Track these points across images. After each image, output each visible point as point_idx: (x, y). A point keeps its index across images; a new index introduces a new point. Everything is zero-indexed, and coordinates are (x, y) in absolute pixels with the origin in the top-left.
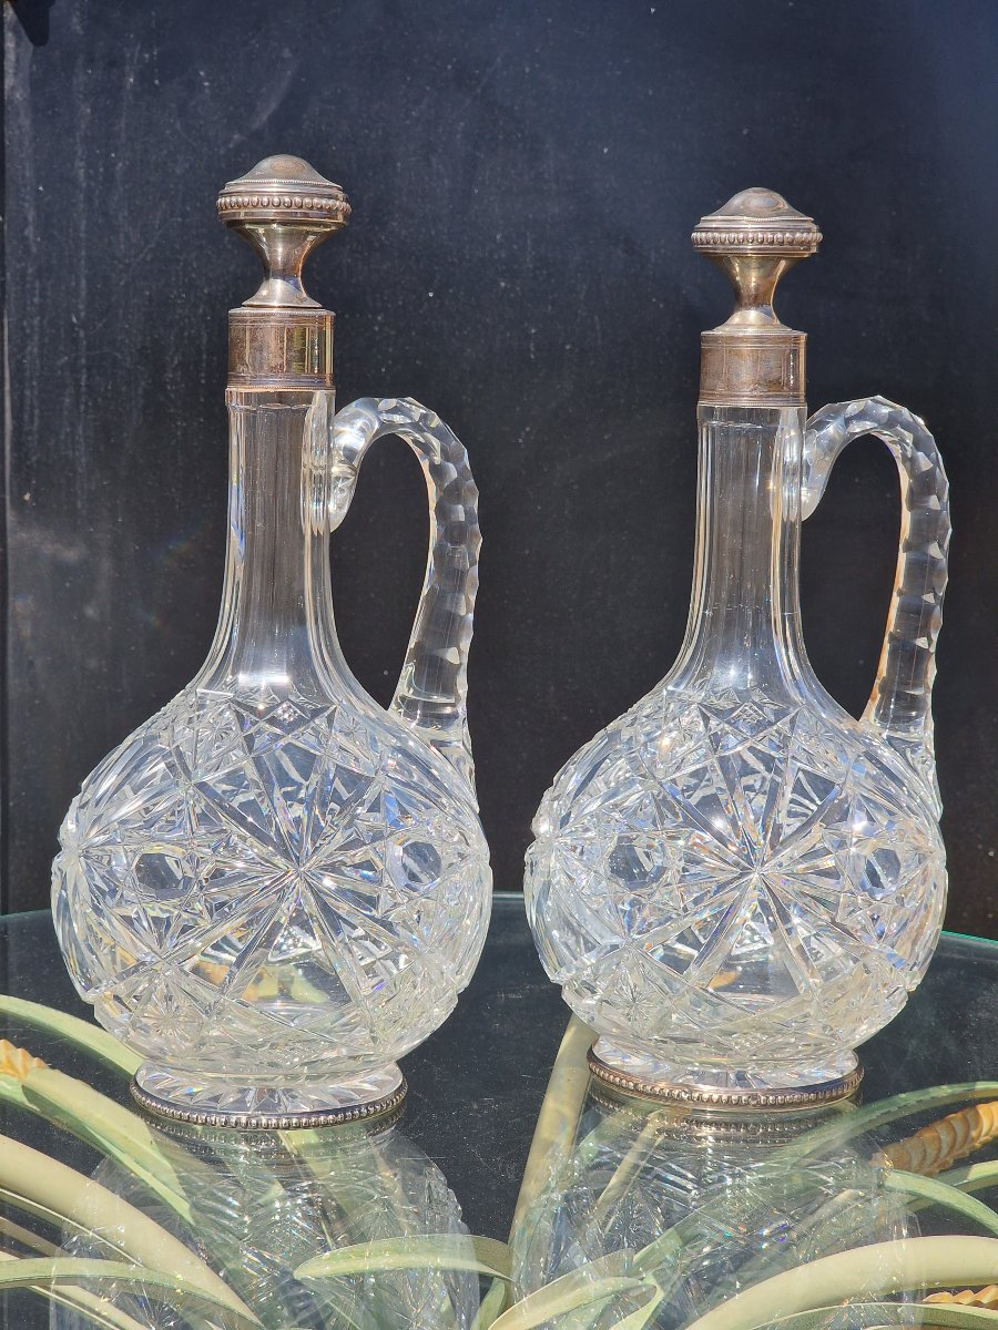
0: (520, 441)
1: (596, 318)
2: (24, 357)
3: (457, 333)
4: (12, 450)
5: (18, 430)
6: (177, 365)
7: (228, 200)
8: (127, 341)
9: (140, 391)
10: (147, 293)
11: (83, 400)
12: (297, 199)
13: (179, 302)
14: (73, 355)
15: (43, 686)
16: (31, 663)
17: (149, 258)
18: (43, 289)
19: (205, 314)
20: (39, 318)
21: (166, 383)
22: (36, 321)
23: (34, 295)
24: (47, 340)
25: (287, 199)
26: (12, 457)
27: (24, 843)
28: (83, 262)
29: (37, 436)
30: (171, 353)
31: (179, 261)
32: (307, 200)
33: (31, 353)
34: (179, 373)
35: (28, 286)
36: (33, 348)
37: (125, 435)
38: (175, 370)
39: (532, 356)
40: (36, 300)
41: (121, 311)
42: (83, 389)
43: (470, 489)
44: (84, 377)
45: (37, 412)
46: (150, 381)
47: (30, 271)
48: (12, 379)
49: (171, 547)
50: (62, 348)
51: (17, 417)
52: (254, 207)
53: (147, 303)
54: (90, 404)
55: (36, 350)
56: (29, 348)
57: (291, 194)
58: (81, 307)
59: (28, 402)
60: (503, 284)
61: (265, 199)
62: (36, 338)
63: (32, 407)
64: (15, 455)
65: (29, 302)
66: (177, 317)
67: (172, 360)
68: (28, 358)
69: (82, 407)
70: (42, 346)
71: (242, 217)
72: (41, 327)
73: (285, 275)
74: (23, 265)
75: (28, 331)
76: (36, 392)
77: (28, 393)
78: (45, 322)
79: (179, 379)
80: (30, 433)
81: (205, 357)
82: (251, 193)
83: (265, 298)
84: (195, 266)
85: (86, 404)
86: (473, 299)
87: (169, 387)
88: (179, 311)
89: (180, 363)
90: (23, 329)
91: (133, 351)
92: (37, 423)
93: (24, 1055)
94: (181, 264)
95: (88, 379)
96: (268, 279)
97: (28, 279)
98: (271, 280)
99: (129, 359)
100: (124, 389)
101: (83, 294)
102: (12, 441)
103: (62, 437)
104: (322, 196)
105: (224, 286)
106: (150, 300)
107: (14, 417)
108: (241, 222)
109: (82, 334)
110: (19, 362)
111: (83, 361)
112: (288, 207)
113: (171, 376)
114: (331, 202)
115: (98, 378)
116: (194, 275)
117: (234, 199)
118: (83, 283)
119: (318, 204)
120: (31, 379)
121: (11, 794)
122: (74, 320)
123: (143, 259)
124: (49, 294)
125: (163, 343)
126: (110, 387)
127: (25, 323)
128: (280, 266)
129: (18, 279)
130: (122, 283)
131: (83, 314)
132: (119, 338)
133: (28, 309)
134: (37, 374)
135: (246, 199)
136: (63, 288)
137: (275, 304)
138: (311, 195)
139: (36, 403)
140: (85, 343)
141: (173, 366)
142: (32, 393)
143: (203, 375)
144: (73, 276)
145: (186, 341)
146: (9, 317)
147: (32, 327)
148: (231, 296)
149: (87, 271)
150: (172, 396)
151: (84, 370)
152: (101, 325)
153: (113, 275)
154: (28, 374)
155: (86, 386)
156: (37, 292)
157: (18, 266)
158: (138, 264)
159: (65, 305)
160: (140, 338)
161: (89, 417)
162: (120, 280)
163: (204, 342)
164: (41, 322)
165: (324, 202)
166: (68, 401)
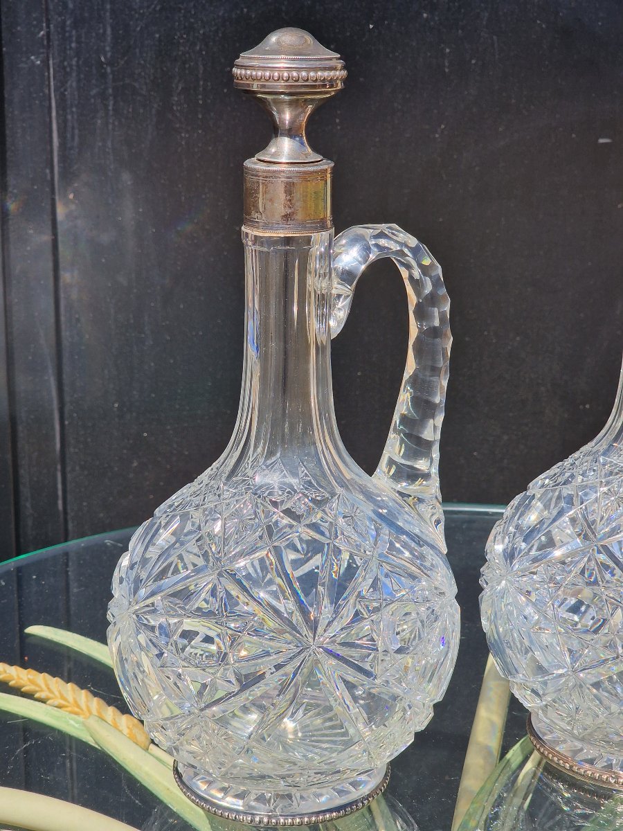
0: (437, 136)
1: (495, 37)
2: (65, 90)
3: (391, 56)
4: (59, 162)
5: (63, 145)
6: (181, 90)
7: (243, 72)
8: (143, 74)
9: (154, 111)
10: (157, 36)
11: (111, 121)
12: (304, 74)
13: (181, 41)
14: (102, 87)
15: (87, 336)
16: (78, 320)
17: (158, 8)
18: (79, 37)
19: (201, 50)
20: (76, 59)
21: (173, 105)
22: (74, 63)
23: (71, 42)
24: (82, 76)
25: (295, 74)
26: (59, 167)
27: (77, 450)
28: (108, 14)
29: (77, 150)
30: (176, 81)
31: (180, 9)
32: (312, 74)
33: (71, 86)
34: (183, 97)
35: (67, 34)
36: (72, 83)
37: (143, 146)
38: (179, 94)
39: (447, 70)
40: (73, 45)
41: (137, 50)
42: (111, 113)
43: (443, 296)
44: (111, 103)
45: (76, 132)
46: (161, 104)
47: (68, 23)
48: (57, 107)
49: (179, 229)
50: (94, 81)
51: (62, 135)
52: (267, 80)
53: (157, 43)
54: (116, 123)
55: (74, 84)
56: (69, 83)
57: (298, 69)
58: (108, 49)
59: (70, 124)
60: (425, 15)
61: (276, 74)
62: (74, 74)
63: (73, 128)
64: (62, 165)
65: (68, 47)
66: (180, 53)
67: (177, 87)
68: (69, 90)
69: (110, 127)
70: (79, 81)
71: (255, 88)
72: (78, 66)
73: (291, 133)
74: (63, 18)
75: (68, 69)
76: (75, 117)
77: (69, 117)
78: (81, 62)
79: (182, 101)
80: (71, 148)
81: (201, 83)
82: (264, 69)
83: (273, 155)
84: (193, 12)
85: (113, 123)
86: (403, 28)
87: (175, 108)
88: (182, 48)
89: (182, 88)
90: (64, 68)
91: (148, 81)
92: (77, 138)
93: (87, 696)
94: (183, 11)
95: (114, 105)
96: (276, 136)
97: (68, 29)
98: (279, 139)
99: (144, 87)
100: (141, 111)
101: (109, 39)
102: (59, 155)
103: (96, 150)
104: (325, 69)
105: (215, 28)
106: (160, 40)
107: (59, 136)
108: (255, 92)
109: (109, 70)
110: (63, 94)
111: (110, 91)
112: (296, 81)
113: (176, 99)
114: (332, 73)
115: (121, 103)
116: (192, 20)
117: (249, 72)
118: (109, 31)
119: (321, 77)
120: (72, 106)
121: (66, 415)
122: (103, 59)
123: (154, 9)
124: (83, 40)
125: (170, 74)
126: (130, 110)
127: (66, 63)
128: (287, 127)
129: (59, 29)
130: (138, 29)
131: (109, 55)
132: (137, 72)
133: (68, 52)
134: (76, 102)
135: (260, 73)
136: (94, 34)
137: (284, 160)
138: (316, 69)
139: (76, 125)
140: (111, 76)
141: (178, 91)
142: (73, 117)
143: (200, 97)
144: (101, 25)
145: (187, 72)
146: (53, 60)
147: (71, 66)
148: (220, 35)
149: (111, 21)
150: (178, 115)
151: (111, 98)
152: (122, 62)
153: (131, 23)
154: (69, 102)
155: (113, 110)
156: (74, 39)
157: (59, 19)
158: (150, 13)
159: (95, 48)
160: (152, 71)
161: (115, 133)
162: (137, 27)
163: (201, 72)
164: (78, 62)
165: (326, 74)
166: (99, 121)
